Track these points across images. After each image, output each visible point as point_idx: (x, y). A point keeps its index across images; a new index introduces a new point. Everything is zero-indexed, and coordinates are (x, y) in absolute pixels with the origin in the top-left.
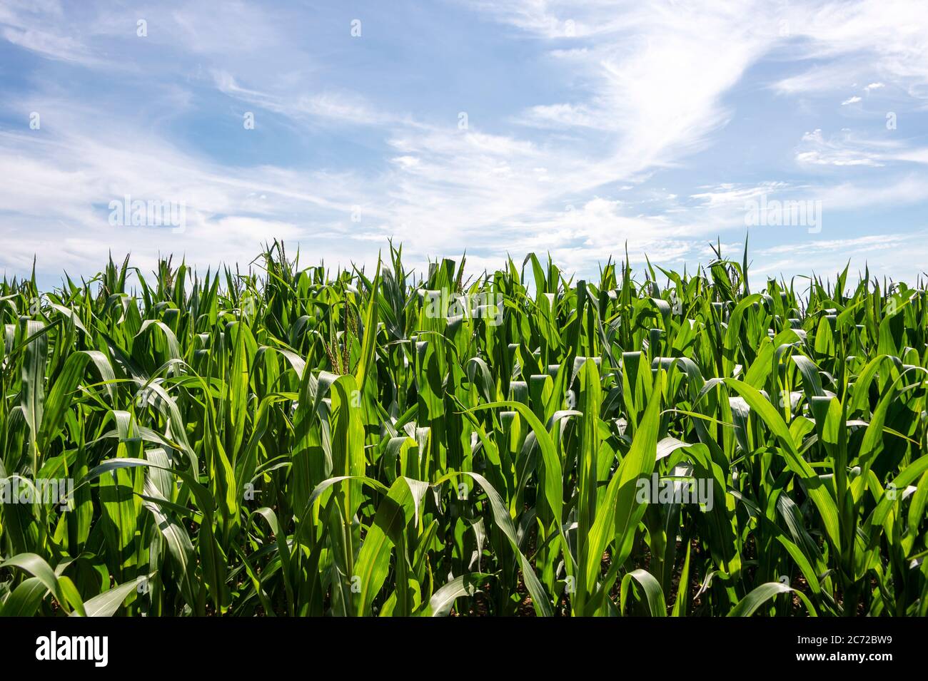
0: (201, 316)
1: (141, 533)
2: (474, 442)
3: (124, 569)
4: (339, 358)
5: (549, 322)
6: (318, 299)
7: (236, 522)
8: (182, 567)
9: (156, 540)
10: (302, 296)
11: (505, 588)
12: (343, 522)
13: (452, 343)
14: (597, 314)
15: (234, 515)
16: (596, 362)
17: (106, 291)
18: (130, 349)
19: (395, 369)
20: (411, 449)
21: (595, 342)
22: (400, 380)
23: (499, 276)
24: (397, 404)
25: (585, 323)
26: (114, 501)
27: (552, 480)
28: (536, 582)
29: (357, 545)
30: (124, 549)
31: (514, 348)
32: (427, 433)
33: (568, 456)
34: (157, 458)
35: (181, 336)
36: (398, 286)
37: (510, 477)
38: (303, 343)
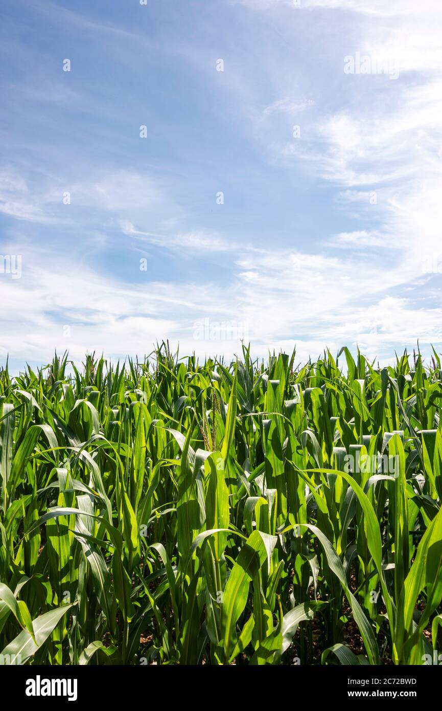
0: (113, 395)
1: (73, 558)
2: (307, 492)
3: (62, 584)
4: (209, 435)
5: (360, 401)
6: (192, 382)
7: (138, 553)
8: (100, 585)
9: (83, 563)
10: (181, 381)
11: (335, 609)
12: (213, 559)
13: (289, 421)
14: (397, 393)
15: (136, 548)
16: (400, 434)
17: (52, 376)
18: (67, 419)
19: (247, 434)
20: (263, 505)
21: (396, 416)
22: (250, 442)
23: (321, 364)
24: (248, 460)
25: (388, 400)
26: (55, 536)
27: (372, 536)
28: (363, 616)
29: (224, 577)
30: (62, 570)
31: (335, 421)
32: (275, 493)
33: (379, 503)
34: (85, 502)
35: (100, 409)
36: (248, 373)
37: (336, 522)
38: (182, 416)
